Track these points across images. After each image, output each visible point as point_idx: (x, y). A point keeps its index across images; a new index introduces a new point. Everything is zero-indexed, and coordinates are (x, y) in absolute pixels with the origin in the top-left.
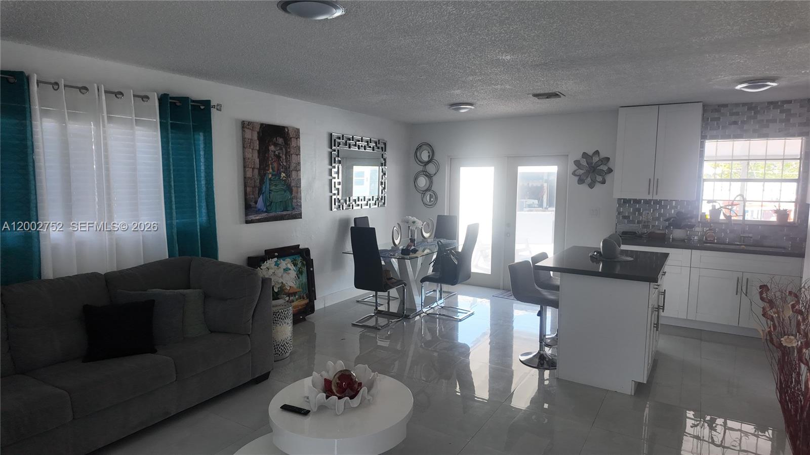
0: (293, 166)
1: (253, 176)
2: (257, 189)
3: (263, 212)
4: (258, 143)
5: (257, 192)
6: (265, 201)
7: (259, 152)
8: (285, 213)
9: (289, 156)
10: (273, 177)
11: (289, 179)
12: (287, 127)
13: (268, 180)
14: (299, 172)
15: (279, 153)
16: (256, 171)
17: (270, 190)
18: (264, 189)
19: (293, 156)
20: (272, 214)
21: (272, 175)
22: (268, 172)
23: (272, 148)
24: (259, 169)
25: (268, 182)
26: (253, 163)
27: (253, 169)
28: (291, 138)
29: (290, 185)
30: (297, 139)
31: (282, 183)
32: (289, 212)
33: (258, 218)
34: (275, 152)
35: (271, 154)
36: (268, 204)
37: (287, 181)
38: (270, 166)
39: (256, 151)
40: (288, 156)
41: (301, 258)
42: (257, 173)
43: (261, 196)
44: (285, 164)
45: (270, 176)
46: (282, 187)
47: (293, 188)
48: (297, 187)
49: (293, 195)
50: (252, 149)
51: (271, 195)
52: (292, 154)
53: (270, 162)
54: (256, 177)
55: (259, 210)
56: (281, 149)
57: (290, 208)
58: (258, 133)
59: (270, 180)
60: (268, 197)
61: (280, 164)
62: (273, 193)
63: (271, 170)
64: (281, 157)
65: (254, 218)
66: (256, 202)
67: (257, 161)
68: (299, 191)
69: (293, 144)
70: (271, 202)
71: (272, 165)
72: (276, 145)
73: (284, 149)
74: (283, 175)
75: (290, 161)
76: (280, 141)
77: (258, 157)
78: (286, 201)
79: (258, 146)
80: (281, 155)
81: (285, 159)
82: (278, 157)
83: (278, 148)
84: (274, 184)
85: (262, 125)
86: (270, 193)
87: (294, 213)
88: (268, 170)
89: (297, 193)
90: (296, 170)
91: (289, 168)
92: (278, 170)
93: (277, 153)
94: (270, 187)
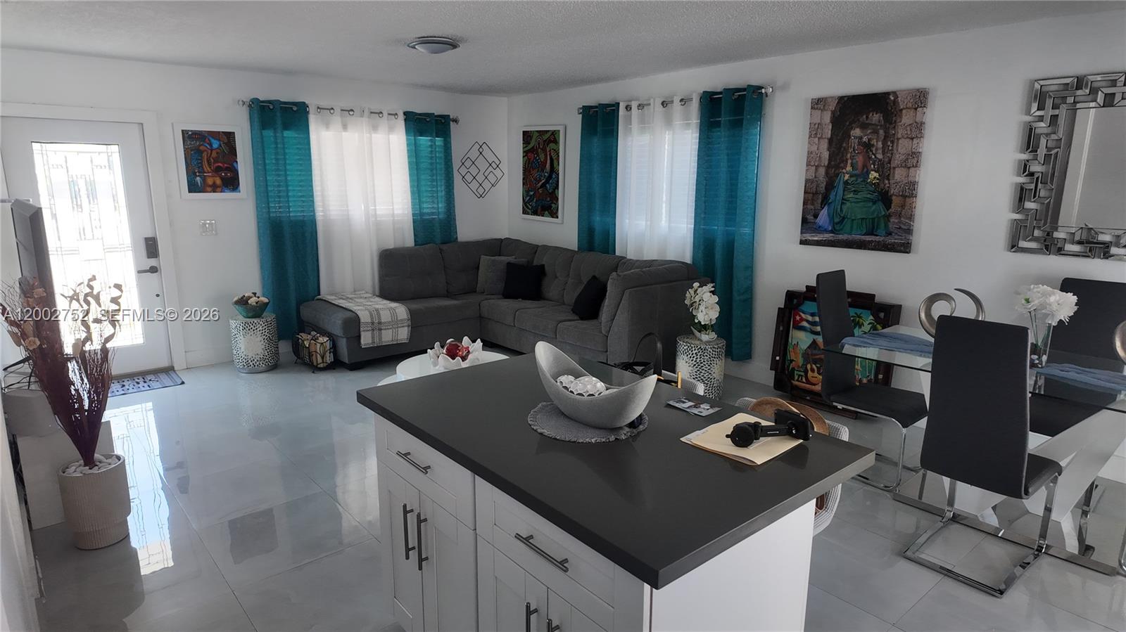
0: (898, 159)
1: (815, 177)
2: (820, 196)
3: (826, 231)
4: (830, 127)
5: (820, 201)
6: (831, 217)
7: (830, 141)
8: (868, 238)
9: (892, 142)
10: (853, 179)
11: (887, 182)
12: (894, 93)
13: (842, 182)
14: (912, 170)
15: (869, 140)
16: (822, 171)
17: (843, 199)
18: (832, 197)
19: (900, 141)
20: (841, 237)
21: (851, 176)
22: (844, 171)
23: (857, 132)
24: (828, 167)
25: (841, 187)
26: (817, 159)
27: (817, 167)
28: (901, 110)
29: (887, 192)
30: (916, 109)
31: (871, 188)
32: (877, 238)
33: (816, 239)
34: (861, 138)
35: (854, 142)
36: (837, 220)
37: (882, 185)
38: (849, 161)
39: (826, 141)
40: (889, 143)
41: (871, 317)
42: (823, 173)
43: (826, 208)
44: (880, 156)
45: (847, 177)
46: (869, 196)
47: (894, 198)
48: (905, 197)
49: (892, 210)
50: (819, 138)
51: (845, 208)
52: (898, 139)
53: (849, 156)
54: (821, 179)
55: (820, 227)
56: (875, 132)
57: (882, 231)
58: (833, 113)
59: (846, 183)
60: (839, 210)
61: (870, 158)
62: (848, 204)
63: (849, 168)
64: (873, 145)
65: (810, 238)
66: (816, 216)
67: (826, 155)
68: (907, 204)
69: (906, 118)
70: (844, 218)
71: (852, 160)
72: (864, 127)
73: (881, 132)
74: (873, 175)
75: (892, 150)
76: (876, 118)
77: (829, 149)
78: (873, 219)
79: (830, 132)
80: (874, 142)
81: (883, 148)
82: (868, 146)
83: (869, 131)
84: (853, 189)
85: (841, 99)
86: (842, 203)
87: (890, 240)
88: (845, 167)
89: (903, 206)
90: (906, 166)
91: (889, 162)
92: (865, 166)
93: (865, 139)
94: (844, 195)
